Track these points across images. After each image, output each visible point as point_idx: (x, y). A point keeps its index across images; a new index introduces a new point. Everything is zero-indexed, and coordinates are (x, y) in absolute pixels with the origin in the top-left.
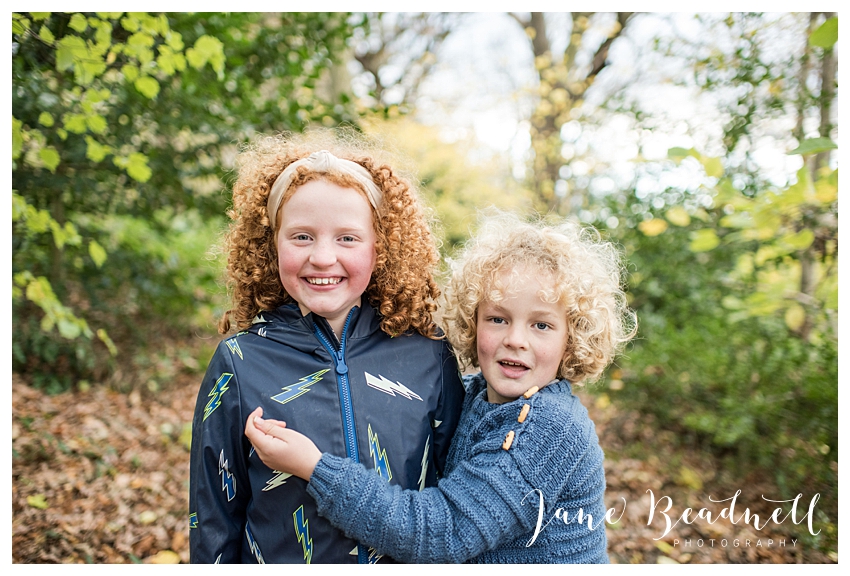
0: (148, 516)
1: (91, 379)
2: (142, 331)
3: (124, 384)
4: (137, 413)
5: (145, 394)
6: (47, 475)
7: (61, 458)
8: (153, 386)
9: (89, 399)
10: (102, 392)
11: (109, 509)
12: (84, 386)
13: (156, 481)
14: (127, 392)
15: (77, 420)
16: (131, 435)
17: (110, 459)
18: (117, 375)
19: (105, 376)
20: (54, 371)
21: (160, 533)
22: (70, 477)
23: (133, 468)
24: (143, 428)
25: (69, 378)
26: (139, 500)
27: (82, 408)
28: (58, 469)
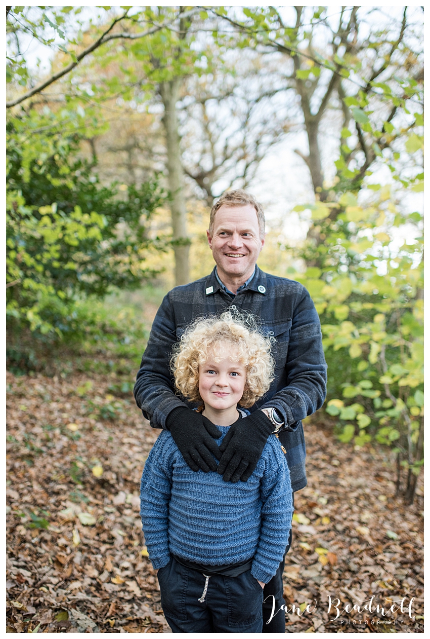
0: (65, 415)
1: (34, 370)
2: (55, 352)
3: (51, 373)
4: (57, 385)
5: (60, 378)
6: (23, 401)
7: (28, 396)
8: (63, 376)
9: (36, 377)
10: (40, 376)
11: (51, 412)
12: (32, 373)
13: (68, 406)
14: (52, 376)
15: (32, 386)
16: (56, 392)
17: (48, 397)
18: (47, 368)
19: (41, 370)
20: (19, 366)
21: (71, 420)
22: (34, 402)
23: (57, 401)
24: (60, 390)
25: (25, 370)
26: (62, 410)
27: (32, 381)
28: (27, 399)
